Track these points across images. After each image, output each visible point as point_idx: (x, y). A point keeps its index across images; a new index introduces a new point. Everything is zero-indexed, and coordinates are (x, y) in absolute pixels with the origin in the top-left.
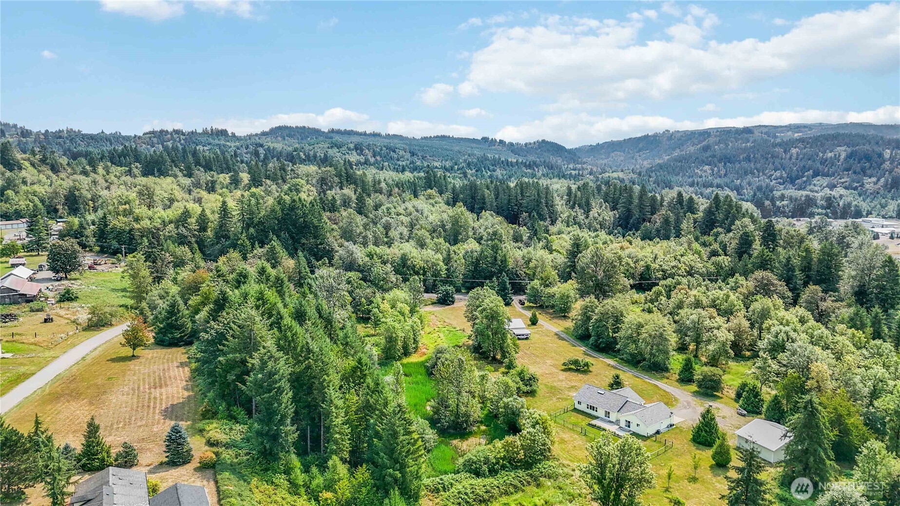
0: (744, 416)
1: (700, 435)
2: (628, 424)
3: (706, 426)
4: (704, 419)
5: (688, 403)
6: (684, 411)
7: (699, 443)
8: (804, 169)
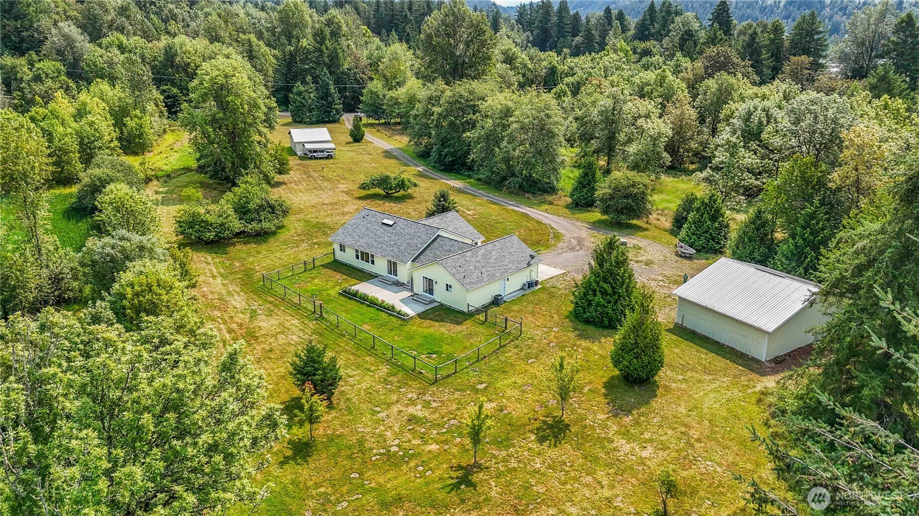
0: (690, 258)
1: (590, 303)
2: (430, 285)
3: (605, 280)
4: (601, 265)
5: (580, 241)
6: (569, 255)
7: (587, 322)
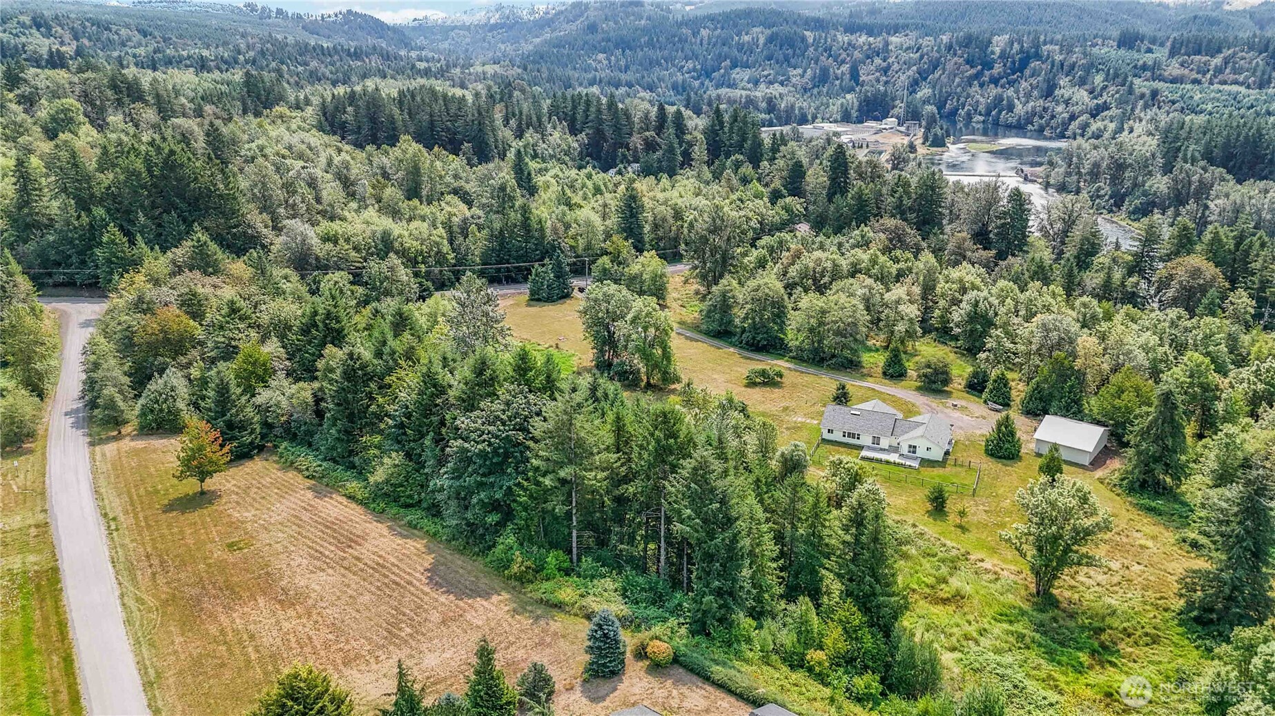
2: (914, 449)
7: (1000, 457)
8: (721, 58)
